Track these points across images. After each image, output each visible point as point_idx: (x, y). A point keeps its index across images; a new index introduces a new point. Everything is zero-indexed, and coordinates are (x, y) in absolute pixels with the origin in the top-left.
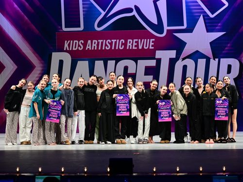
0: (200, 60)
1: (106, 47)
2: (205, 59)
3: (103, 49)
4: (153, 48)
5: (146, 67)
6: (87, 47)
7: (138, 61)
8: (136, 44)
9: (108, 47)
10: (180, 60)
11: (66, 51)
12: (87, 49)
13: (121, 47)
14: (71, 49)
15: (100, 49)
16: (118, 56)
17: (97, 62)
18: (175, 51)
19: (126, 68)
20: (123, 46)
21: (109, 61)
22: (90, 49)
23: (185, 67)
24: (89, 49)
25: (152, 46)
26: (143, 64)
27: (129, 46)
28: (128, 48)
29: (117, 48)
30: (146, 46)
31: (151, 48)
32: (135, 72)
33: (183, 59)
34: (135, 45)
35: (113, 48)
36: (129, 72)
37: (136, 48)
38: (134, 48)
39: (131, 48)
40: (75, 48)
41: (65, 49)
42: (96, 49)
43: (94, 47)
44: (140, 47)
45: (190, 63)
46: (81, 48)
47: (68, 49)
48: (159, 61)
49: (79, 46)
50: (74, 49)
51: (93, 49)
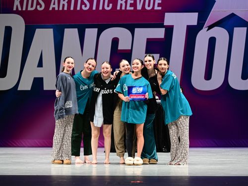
0: (237, 30)
1: (83, 6)
2: (246, 28)
3: (78, 8)
4: (160, 8)
5: (147, 39)
6: (52, 6)
7: (136, 29)
8: (132, 2)
9: (86, 6)
10: (205, 29)
11: (17, 12)
12: (51, 9)
13: (108, 6)
14: (24, 9)
15: (72, 8)
16: (102, 21)
17: (66, 30)
18: (197, 13)
19: (115, 41)
20: (111, 5)
21: (86, 29)
22: (56, 9)
23: (212, 41)
24: (54, 8)
25: (159, 5)
26: (144, 34)
27: (121, 5)
28: (118, 8)
29: (101, 8)
30: (149, 6)
31: (156, 8)
32: (130, 48)
33: (210, 27)
34: (131, 4)
35: (94, 8)
36: (121, 47)
37: (132, 8)
38: (129, 8)
39: (123, 8)
40: (32, 6)
41: (15, 9)
42: (66, 9)
43: (64, 5)
44: (139, 7)
45: (221, 34)
46: (41, 7)
47: (20, 9)
48: (169, 30)
49: (38, 3)
50: (30, 9)
51: (61, 9)
